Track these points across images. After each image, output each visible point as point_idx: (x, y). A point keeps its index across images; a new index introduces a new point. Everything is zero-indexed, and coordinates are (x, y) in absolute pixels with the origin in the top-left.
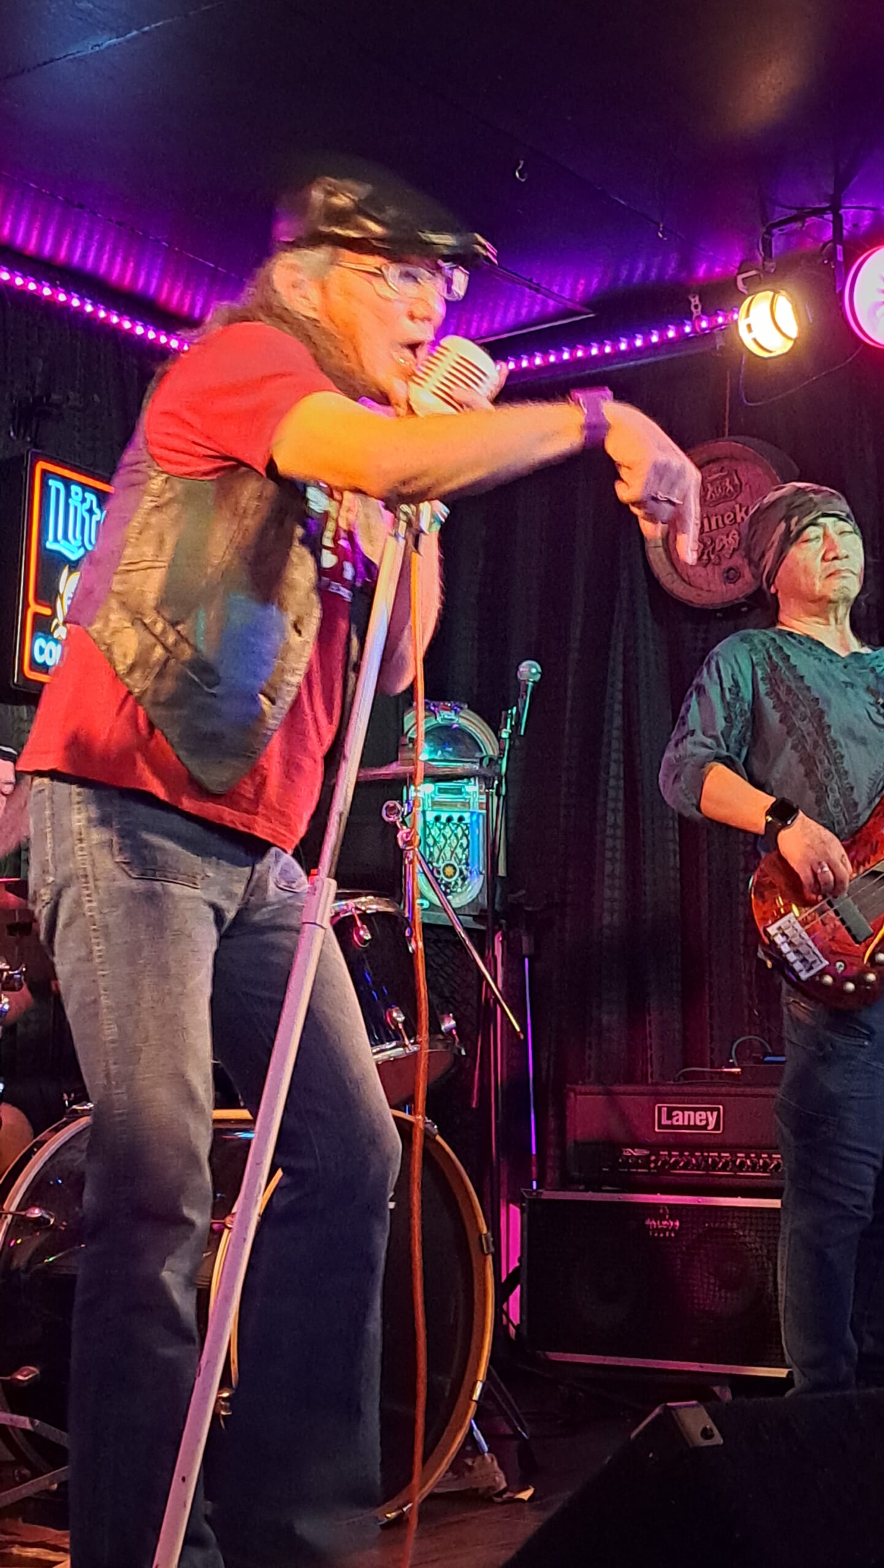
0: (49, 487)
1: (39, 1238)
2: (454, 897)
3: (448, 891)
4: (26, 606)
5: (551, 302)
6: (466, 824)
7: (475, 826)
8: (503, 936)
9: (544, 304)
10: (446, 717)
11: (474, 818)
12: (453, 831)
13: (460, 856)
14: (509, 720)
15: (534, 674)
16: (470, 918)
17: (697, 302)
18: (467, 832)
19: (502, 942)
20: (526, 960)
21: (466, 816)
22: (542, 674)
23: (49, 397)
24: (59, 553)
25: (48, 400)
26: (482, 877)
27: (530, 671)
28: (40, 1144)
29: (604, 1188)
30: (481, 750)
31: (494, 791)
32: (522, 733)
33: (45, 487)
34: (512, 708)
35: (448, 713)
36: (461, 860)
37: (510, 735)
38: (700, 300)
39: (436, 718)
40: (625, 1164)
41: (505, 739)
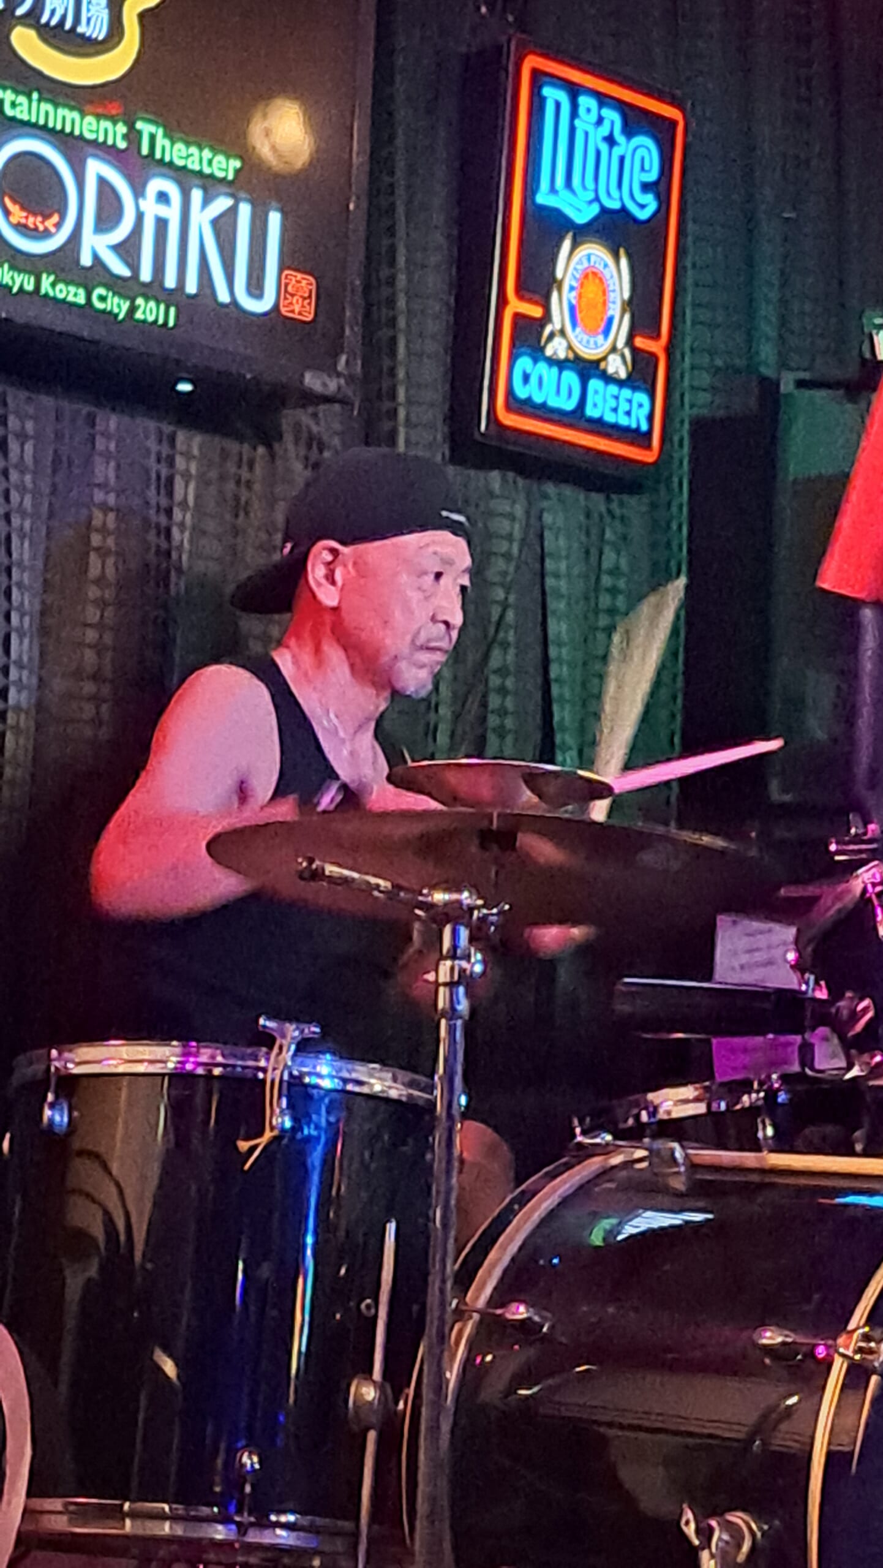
0: (543, 100)
1: (523, 1354)
4: (503, 301)
24: (558, 212)
28: (524, 1199)
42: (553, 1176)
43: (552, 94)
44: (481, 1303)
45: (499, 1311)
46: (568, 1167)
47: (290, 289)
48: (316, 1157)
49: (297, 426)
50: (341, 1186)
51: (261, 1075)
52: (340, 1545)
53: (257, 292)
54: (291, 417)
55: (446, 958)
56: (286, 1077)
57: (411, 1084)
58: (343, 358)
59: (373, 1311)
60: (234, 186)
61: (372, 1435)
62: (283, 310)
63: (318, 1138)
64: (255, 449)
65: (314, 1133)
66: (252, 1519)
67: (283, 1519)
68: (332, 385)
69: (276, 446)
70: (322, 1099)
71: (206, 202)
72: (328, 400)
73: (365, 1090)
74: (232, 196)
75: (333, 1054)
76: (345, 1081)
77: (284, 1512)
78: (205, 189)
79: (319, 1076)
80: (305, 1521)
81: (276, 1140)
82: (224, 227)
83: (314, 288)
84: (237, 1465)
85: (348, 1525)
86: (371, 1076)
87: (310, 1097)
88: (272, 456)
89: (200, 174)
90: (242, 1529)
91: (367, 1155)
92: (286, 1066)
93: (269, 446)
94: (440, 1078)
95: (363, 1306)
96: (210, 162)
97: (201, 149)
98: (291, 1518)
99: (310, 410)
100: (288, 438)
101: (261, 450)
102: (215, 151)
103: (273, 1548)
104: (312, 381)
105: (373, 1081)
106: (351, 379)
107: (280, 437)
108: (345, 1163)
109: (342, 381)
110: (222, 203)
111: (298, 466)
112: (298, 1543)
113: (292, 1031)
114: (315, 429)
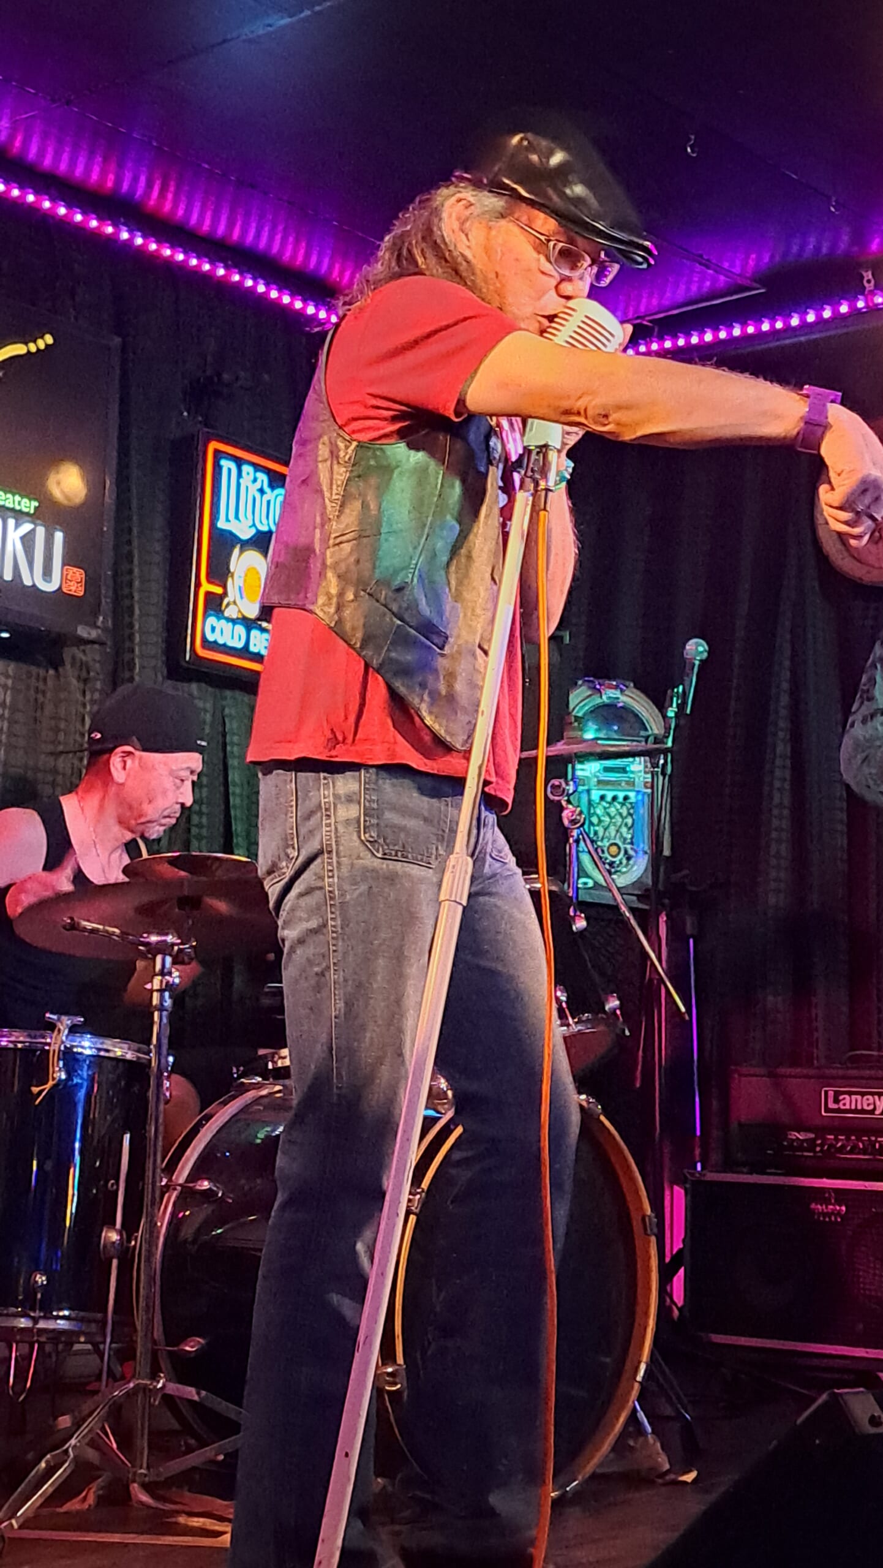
0: (220, 467)
1: (207, 1210)
2: (619, 876)
3: (613, 870)
4: (198, 585)
5: (722, 278)
6: (631, 803)
7: (640, 804)
8: (667, 915)
9: (714, 280)
10: (612, 695)
11: (640, 797)
12: (617, 810)
13: (625, 835)
14: (675, 699)
15: (702, 652)
16: (635, 898)
17: (870, 277)
18: (632, 811)
19: (666, 922)
20: (691, 941)
21: (632, 795)
22: (709, 652)
23: (219, 375)
24: (231, 533)
25: (219, 380)
26: (646, 857)
27: (697, 649)
28: (208, 1118)
29: (769, 1171)
30: (646, 729)
31: (659, 770)
32: (688, 711)
33: (217, 468)
34: (677, 687)
35: (613, 691)
36: (625, 839)
37: (676, 714)
38: (873, 275)
39: (601, 697)
40: (791, 1147)
41: (671, 718)
42: (225, 1103)
43: (226, 464)
44: (181, 1181)
45: (191, 1185)
46: (234, 1097)
47: (69, 577)
48: (82, 1094)
49: (74, 658)
50: (96, 1114)
51: (47, 1048)
52: (93, 1328)
53: (48, 579)
54: (68, 653)
55: (157, 975)
56: (62, 1048)
57: (139, 1051)
58: (101, 618)
59: (115, 1187)
60: (34, 517)
61: (115, 1262)
62: (65, 590)
63: (82, 1084)
64: (47, 672)
65: (79, 1081)
66: (42, 1314)
67: (61, 1314)
68: (94, 634)
69: (61, 670)
70: (85, 1061)
71: (17, 526)
72: (93, 642)
73: (111, 1055)
74: (33, 522)
75: (91, 1034)
76: (99, 1050)
77: (61, 1309)
78: (17, 520)
79: (82, 1047)
80: (74, 1314)
81: (55, 1086)
82: (28, 541)
83: (84, 576)
84: (32, 1281)
85: (99, 1316)
86: (115, 1047)
87: (77, 1060)
88: (58, 676)
89: (13, 510)
90: (36, 1321)
91: (111, 1093)
92: (63, 1042)
93: (56, 669)
94: (155, 1046)
95: (110, 1185)
96: (19, 503)
97: (14, 495)
98: (66, 1313)
99: (82, 647)
100: (68, 666)
101: (51, 672)
102: (22, 497)
103: (54, 1330)
104: (83, 631)
105: (117, 1050)
106: (105, 629)
107: (62, 662)
108: (98, 1097)
109: (100, 631)
110: (27, 527)
111: (74, 681)
112: (70, 1328)
113: (66, 1021)
114: (84, 658)
